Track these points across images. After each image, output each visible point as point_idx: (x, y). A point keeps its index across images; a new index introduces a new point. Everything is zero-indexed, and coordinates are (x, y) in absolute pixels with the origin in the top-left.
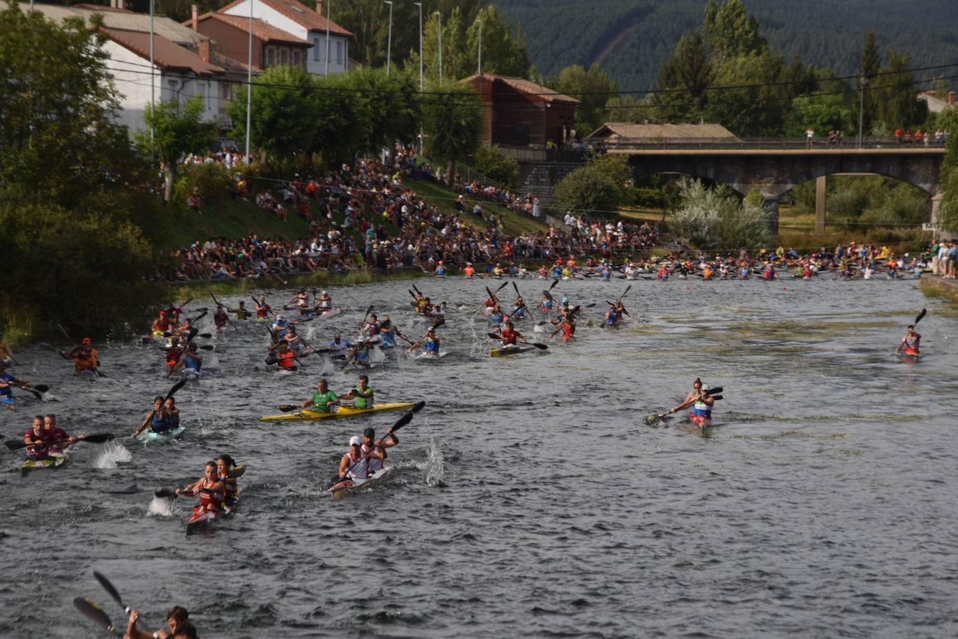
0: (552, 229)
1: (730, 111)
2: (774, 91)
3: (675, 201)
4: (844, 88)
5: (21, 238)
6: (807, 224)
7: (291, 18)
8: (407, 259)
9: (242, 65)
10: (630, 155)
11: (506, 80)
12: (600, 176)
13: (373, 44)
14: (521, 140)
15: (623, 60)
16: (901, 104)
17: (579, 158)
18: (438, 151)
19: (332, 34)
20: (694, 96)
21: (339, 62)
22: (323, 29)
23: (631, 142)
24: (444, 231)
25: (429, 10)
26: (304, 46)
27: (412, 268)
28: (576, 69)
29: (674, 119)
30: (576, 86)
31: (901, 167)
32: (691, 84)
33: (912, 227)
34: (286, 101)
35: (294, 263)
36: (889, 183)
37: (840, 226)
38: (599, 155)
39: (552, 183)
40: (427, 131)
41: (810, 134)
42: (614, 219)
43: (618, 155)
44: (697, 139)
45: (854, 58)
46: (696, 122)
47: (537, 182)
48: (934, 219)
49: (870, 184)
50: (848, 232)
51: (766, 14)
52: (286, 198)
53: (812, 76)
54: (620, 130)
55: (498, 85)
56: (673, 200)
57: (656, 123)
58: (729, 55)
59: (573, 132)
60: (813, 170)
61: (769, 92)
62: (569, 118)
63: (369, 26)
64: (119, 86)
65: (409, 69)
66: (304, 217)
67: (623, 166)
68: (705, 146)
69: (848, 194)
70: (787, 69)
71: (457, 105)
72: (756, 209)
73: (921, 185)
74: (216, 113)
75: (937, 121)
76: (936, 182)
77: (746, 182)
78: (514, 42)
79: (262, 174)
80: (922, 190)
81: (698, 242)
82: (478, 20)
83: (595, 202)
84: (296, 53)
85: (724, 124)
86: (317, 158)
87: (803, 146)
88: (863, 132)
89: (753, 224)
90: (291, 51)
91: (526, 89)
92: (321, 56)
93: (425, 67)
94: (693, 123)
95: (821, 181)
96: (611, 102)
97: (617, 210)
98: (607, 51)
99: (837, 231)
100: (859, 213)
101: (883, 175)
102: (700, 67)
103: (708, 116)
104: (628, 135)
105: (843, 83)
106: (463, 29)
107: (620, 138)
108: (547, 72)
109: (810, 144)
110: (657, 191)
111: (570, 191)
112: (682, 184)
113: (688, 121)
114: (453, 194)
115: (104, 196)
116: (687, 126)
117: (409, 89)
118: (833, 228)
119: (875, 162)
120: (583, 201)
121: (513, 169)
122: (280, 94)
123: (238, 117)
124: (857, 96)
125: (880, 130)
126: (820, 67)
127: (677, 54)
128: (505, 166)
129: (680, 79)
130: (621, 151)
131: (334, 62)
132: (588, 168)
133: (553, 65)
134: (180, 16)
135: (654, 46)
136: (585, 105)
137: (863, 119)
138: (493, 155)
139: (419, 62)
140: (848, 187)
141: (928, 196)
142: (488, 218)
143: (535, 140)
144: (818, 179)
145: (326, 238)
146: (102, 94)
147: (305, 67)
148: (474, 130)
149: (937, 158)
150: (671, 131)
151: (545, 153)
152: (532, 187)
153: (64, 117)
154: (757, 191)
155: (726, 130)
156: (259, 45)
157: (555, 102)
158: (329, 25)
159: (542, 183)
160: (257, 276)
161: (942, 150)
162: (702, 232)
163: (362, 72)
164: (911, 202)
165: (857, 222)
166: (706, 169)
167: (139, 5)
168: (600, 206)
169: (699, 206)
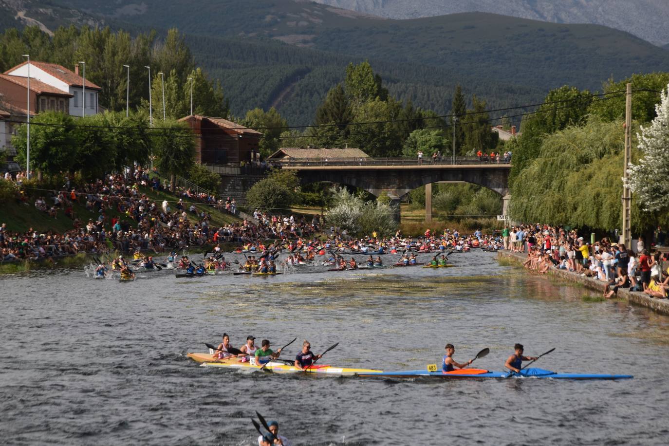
0: (245, 222)
1: (365, 140)
2: (395, 126)
4: (441, 124)
6: (420, 216)
7: (57, 77)
8: (144, 244)
9: (22, 110)
10: (298, 170)
11: (210, 119)
12: (278, 185)
13: (116, 95)
14: (222, 161)
15: (290, 105)
16: (481, 134)
17: (263, 172)
18: (164, 168)
19: (87, 88)
20: (340, 129)
21: (92, 107)
22: (80, 84)
23: (298, 161)
24: (169, 224)
25: (155, 71)
26: (67, 97)
27: (147, 250)
28: (257, 110)
29: (327, 145)
30: (260, 123)
31: (481, 177)
32: (338, 121)
33: (490, 218)
34: (55, 133)
35: (63, 248)
36: (474, 188)
37: (442, 218)
38: (277, 170)
39: (245, 190)
40: (155, 153)
41: (420, 155)
42: (288, 214)
43: (289, 170)
44: (343, 158)
45: (447, 103)
46: (342, 147)
47: (234, 189)
48: (505, 212)
49: (460, 188)
50: (448, 221)
51: (387, 73)
52: (56, 203)
53: (420, 115)
54: (291, 153)
55: (205, 122)
56: (328, 201)
57: (315, 148)
58: (363, 102)
59: (258, 154)
60: (423, 180)
61: (392, 126)
62: (255, 145)
63: (112, 82)
65: (141, 112)
66: (69, 216)
67: (293, 177)
68: (349, 163)
69: (446, 196)
70: (403, 111)
71: (177, 136)
72: (385, 206)
73: (495, 189)
74: (4, 144)
75: (506, 146)
76: (505, 187)
77: (377, 187)
78: (216, 93)
79: (38, 186)
80: (496, 192)
81: (346, 229)
82: (190, 78)
83: (274, 203)
84: (61, 102)
85: (361, 148)
86: (78, 175)
87: (416, 163)
88: (456, 154)
89: (384, 217)
90: (57, 100)
91: (225, 125)
92: (79, 104)
93: (153, 110)
94: (341, 148)
95: (428, 187)
96: (283, 134)
97: (290, 208)
98: (280, 98)
99: (440, 221)
100: (455, 208)
101: (470, 182)
102: (344, 111)
103: (350, 143)
104: (296, 156)
105: (441, 120)
107: (290, 158)
108: (238, 113)
110: (317, 194)
111: (257, 195)
112: (334, 190)
113: (336, 146)
114: (175, 198)
116: (337, 150)
117: (142, 126)
118: (437, 219)
119: (464, 174)
120: (266, 202)
121: (217, 180)
122: (50, 130)
123: (20, 147)
124: (451, 129)
126: (425, 109)
127: (328, 100)
128: (211, 178)
129: (330, 118)
130: (291, 167)
131: (88, 108)
132: (269, 179)
133: (242, 108)
135: (312, 95)
136: (266, 136)
137: (455, 145)
138: (202, 171)
139: (148, 107)
140: (447, 190)
141: (501, 197)
142: (200, 214)
143: (232, 161)
144: (426, 185)
145: (86, 230)
147: (68, 111)
148: (189, 153)
149: (506, 171)
150: (326, 154)
151: (239, 169)
152: (231, 193)
154: (386, 194)
155: (363, 153)
156: (34, 96)
157: (245, 134)
158: (84, 82)
159: (238, 190)
160: (37, 258)
161: (509, 165)
162: (349, 222)
163: (109, 115)
164: (489, 201)
165: (453, 214)
166: (350, 179)
168: (279, 205)
169: (346, 205)
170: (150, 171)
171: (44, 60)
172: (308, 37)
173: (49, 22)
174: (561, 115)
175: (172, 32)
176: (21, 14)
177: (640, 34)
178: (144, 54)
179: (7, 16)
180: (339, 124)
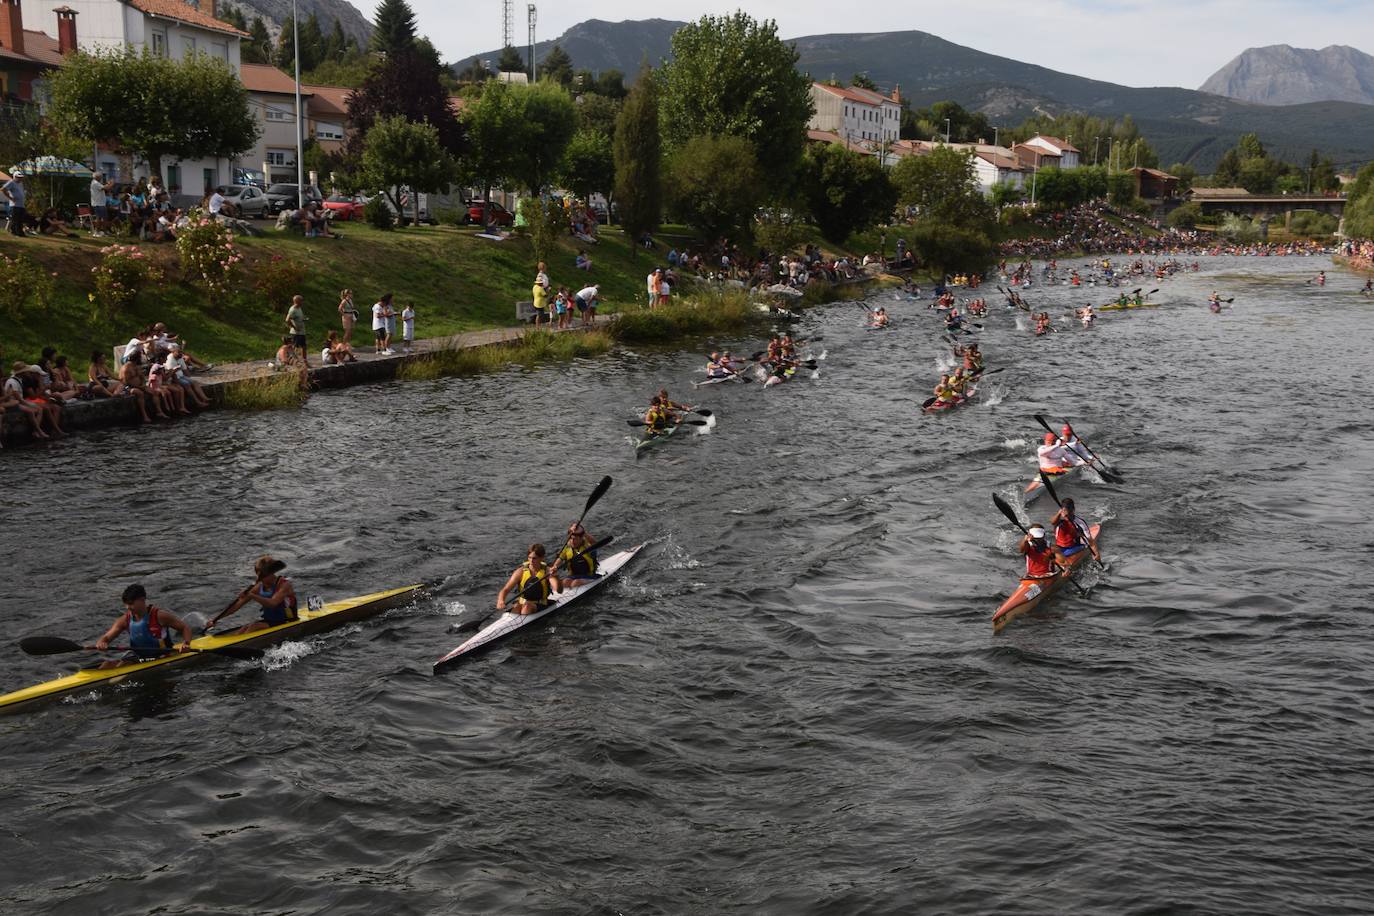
0: (1164, 234)
1: (1248, 183)
2: (1269, 174)
3: (1221, 222)
4: (1301, 173)
5: (938, 239)
6: (1281, 232)
7: (1054, 146)
8: (1099, 247)
9: (1032, 165)
10: (1202, 202)
11: (1147, 170)
12: (1187, 211)
13: (1089, 156)
14: (1151, 195)
15: (1200, 161)
16: (1328, 179)
17: (1178, 203)
18: (1116, 200)
19: (1071, 152)
20: (1232, 176)
21: (1074, 164)
22: (1068, 150)
23: (1202, 196)
24: (1116, 235)
25: (1114, 141)
26: (1059, 157)
27: (1100, 251)
28: (1179, 165)
29: (1222, 186)
30: (1179, 172)
31: (1326, 207)
32: (1231, 171)
33: (1330, 233)
34: (1051, 180)
35: (1050, 249)
36: (1320, 214)
37: (1297, 233)
38: (1188, 202)
39: (1165, 214)
40: (1111, 192)
41: (1284, 192)
42: (1193, 230)
43: (1196, 202)
44: (1233, 195)
45: (1307, 159)
47: (1159, 214)
48: (1340, 230)
49: (1310, 214)
50: (1301, 235)
51: (1267, 140)
52: (1048, 221)
53: (1287, 167)
54: (1197, 191)
55: (1144, 172)
57: (1214, 188)
58: (1249, 158)
59: (1176, 192)
60: (1285, 209)
61: (1266, 174)
62: (1174, 186)
63: (1088, 148)
64: (980, 176)
65: (1104, 166)
66: (1054, 228)
67: (1198, 207)
68: (1236, 198)
69: (1300, 219)
70: (1276, 164)
71: (1125, 181)
72: (1258, 225)
73: (1335, 215)
74: (1020, 186)
75: (1344, 187)
76: (1342, 213)
77: (1254, 213)
78: (1152, 153)
79: (1038, 211)
80: (1335, 217)
81: (1231, 240)
82: (1136, 144)
83: (1184, 222)
84: (1055, 160)
85: (1245, 188)
86: (1062, 204)
87: (1281, 198)
88: (1309, 192)
89: (1257, 232)
90: (1053, 159)
91: (1156, 174)
92: (1066, 161)
93: (1111, 165)
94: (1231, 188)
95: (1288, 213)
96: (1194, 179)
97: (1194, 226)
98: (1194, 156)
99: (1295, 235)
100: (1306, 227)
101: (1318, 210)
102: (1235, 164)
103: (1238, 185)
104: (1202, 193)
105: (1301, 170)
106: (1128, 148)
107: (1197, 194)
108: (1166, 166)
109: (1285, 196)
110: (1213, 218)
111: (1173, 218)
112: (1225, 214)
113: (1229, 187)
114: (1121, 219)
115: (972, 221)
116: (1228, 189)
117: (1104, 175)
118: (1293, 234)
119: (1313, 205)
120: (1179, 222)
122: (1047, 177)
123: (1029, 188)
124: (1307, 176)
125: (1317, 191)
126: (1290, 164)
127: (1225, 158)
128: (1145, 207)
129: (1226, 169)
131: (1071, 164)
132: (1182, 208)
133: (1168, 164)
134: (1007, 146)
135: (1215, 155)
136: (1182, 181)
137: (1310, 186)
138: (1139, 202)
139: (1109, 163)
140: (1301, 215)
141: (1338, 220)
142: (1136, 229)
143: (1158, 196)
145: (1065, 238)
146: (974, 179)
147: (1059, 166)
148: (1131, 191)
149: (1342, 204)
150: (1221, 191)
151: (1163, 201)
152: (1156, 216)
153: (958, 188)
154: (1259, 218)
155: (1246, 191)
156: (1040, 157)
157: (1169, 179)
158: (1070, 148)
159: (1161, 214)
160: (1034, 254)
161: (1345, 199)
162: (1233, 236)
163: (1083, 167)
164: (1330, 223)
165: (1304, 231)
166: (1236, 208)
167: (990, 142)
168: (1187, 224)
169: (1232, 224)
170: (1107, 202)
171: (1048, 135)
172: (1216, 118)
175: (1128, 116)
176: (1036, 108)
178: (1109, 130)
179: (1028, 110)
180: (1231, 173)
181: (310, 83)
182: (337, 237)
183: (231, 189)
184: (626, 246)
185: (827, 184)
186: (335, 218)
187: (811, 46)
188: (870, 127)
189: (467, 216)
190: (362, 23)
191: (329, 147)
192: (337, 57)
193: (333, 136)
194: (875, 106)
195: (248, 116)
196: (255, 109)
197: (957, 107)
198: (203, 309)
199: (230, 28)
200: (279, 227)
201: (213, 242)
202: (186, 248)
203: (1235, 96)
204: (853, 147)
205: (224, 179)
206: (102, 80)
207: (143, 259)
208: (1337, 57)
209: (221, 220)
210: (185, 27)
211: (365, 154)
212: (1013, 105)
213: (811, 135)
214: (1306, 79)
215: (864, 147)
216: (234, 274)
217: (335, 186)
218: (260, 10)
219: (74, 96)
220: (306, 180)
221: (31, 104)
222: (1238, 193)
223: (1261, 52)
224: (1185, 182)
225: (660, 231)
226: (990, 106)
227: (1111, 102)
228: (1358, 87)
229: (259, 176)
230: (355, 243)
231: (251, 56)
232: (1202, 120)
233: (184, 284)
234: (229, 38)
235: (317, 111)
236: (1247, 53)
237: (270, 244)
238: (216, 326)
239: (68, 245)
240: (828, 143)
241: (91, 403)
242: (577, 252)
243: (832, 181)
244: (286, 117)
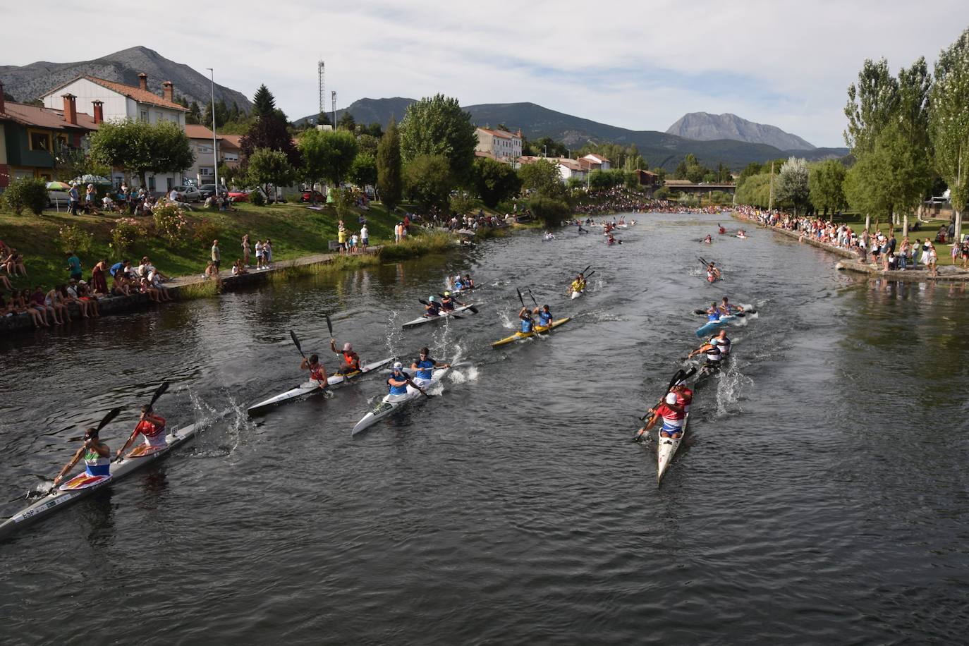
0: (653, 202)
1: (691, 177)
5: (542, 205)
6: (707, 201)
7: (598, 159)
8: (622, 209)
9: (588, 169)
10: (670, 187)
11: (643, 171)
12: (663, 191)
13: (615, 164)
14: (646, 183)
15: (668, 167)
16: (727, 177)
17: (659, 187)
18: (629, 186)
19: (606, 162)
23: (669, 184)
24: (629, 203)
25: (627, 157)
26: (600, 165)
27: (622, 211)
28: (658, 168)
29: (679, 179)
30: (658, 172)
31: (727, 190)
33: (729, 202)
34: (597, 176)
35: (598, 210)
36: (724, 193)
38: (663, 187)
39: (653, 193)
40: (626, 181)
41: (708, 182)
42: (666, 200)
43: (667, 187)
45: (717, 167)
47: (650, 192)
48: (733, 201)
49: (720, 193)
50: (716, 203)
51: (698, 157)
52: (596, 196)
53: (708, 170)
54: (667, 181)
56: (679, 196)
57: (675, 180)
58: (691, 166)
59: (657, 182)
60: (708, 190)
61: (699, 173)
62: (656, 179)
63: (614, 160)
64: (562, 174)
65: (622, 169)
66: (600, 200)
67: (668, 189)
69: (715, 195)
70: (703, 169)
71: (633, 176)
72: (696, 198)
74: (582, 179)
75: (734, 180)
76: (734, 192)
77: (694, 192)
78: (645, 163)
79: (591, 191)
80: (731, 194)
81: (684, 205)
82: (638, 158)
83: (662, 196)
85: (689, 180)
86: (603, 188)
88: (719, 182)
89: (696, 201)
90: (598, 166)
91: (647, 173)
92: (604, 167)
93: (626, 169)
94: (683, 180)
96: (665, 175)
97: (667, 198)
98: (665, 165)
99: (713, 203)
101: (723, 191)
102: (684, 168)
103: (686, 179)
104: (669, 182)
105: (715, 172)
106: (634, 160)
107: (667, 183)
108: (652, 169)
109: (707, 184)
110: (675, 194)
111: (657, 194)
112: (680, 193)
114: (632, 195)
115: (560, 196)
117: (623, 172)
119: (721, 189)
120: (659, 196)
123: (587, 180)
124: (718, 175)
125: (722, 182)
126: (710, 169)
127: (680, 166)
128: (643, 189)
129: (680, 171)
131: (607, 168)
132: (661, 189)
134: (575, 159)
135: (675, 164)
136: (660, 176)
137: (719, 179)
138: (640, 187)
139: (625, 167)
141: (733, 196)
142: (639, 200)
143: (649, 184)
144: (709, 192)
145: (605, 205)
146: (559, 175)
147: (601, 169)
148: (636, 181)
149: (734, 188)
150: (678, 182)
151: (651, 186)
153: (552, 180)
154: (697, 194)
155: (690, 182)
156: (591, 165)
157: (653, 176)
158: (606, 160)
161: (735, 186)
162: (685, 203)
163: (613, 170)
164: (729, 197)
165: (717, 201)
166: (687, 190)
167: (567, 157)
168: (663, 198)
169: (684, 198)
170: (624, 186)
171: (595, 153)
172: (674, 146)
173: (597, 142)
174: (752, 171)
175: (633, 145)
176: (589, 140)
177: (778, 147)
178: (624, 151)
179: (585, 142)
180: (682, 173)
181: (221, 133)
182: (236, 210)
183: (181, 188)
184: (385, 211)
185: (485, 178)
186: (234, 201)
187: (476, 110)
188: (507, 149)
189: (303, 198)
190: (248, 102)
191: (231, 165)
192: (235, 120)
193: (232, 159)
194: (509, 139)
195: (190, 151)
196: (193, 147)
197: (550, 140)
198: (167, 249)
199: (180, 107)
200: (206, 206)
201: (172, 215)
202: (158, 218)
203: (682, 135)
204: (498, 160)
205: (178, 183)
206: (116, 135)
207: (137, 225)
208: (728, 118)
209: (176, 203)
210: (158, 107)
211: (249, 168)
212: (577, 139)
213: (477, 154)
214: (714, 128)
215: (504, 159)
216: (183, 231)
217: (234, 185)
218: (195, 97)
219: (101, 144)
220: (219, 182)
221: (80, 149)
222: (686, 182)
223: (694, 115)
224: (662, 176)
225: (401, 203)
226: (566, 139)
227: (625, 138)
228: (737, 133)
229: (195, 181)
230: (245, 214)
231: (191, 121)
232: (668, 147)
233: (158, 237)
234: (179, 112)
235: (224, 146)
236: (687, 115)
237: (201, 215)
238: (174, 258)
239: (99, 219)
240: (485, 158)
241: (112, 299)
242: (359, 215)
243: (488, 176)
244: (209, 150)
